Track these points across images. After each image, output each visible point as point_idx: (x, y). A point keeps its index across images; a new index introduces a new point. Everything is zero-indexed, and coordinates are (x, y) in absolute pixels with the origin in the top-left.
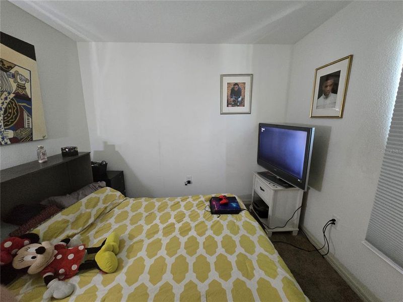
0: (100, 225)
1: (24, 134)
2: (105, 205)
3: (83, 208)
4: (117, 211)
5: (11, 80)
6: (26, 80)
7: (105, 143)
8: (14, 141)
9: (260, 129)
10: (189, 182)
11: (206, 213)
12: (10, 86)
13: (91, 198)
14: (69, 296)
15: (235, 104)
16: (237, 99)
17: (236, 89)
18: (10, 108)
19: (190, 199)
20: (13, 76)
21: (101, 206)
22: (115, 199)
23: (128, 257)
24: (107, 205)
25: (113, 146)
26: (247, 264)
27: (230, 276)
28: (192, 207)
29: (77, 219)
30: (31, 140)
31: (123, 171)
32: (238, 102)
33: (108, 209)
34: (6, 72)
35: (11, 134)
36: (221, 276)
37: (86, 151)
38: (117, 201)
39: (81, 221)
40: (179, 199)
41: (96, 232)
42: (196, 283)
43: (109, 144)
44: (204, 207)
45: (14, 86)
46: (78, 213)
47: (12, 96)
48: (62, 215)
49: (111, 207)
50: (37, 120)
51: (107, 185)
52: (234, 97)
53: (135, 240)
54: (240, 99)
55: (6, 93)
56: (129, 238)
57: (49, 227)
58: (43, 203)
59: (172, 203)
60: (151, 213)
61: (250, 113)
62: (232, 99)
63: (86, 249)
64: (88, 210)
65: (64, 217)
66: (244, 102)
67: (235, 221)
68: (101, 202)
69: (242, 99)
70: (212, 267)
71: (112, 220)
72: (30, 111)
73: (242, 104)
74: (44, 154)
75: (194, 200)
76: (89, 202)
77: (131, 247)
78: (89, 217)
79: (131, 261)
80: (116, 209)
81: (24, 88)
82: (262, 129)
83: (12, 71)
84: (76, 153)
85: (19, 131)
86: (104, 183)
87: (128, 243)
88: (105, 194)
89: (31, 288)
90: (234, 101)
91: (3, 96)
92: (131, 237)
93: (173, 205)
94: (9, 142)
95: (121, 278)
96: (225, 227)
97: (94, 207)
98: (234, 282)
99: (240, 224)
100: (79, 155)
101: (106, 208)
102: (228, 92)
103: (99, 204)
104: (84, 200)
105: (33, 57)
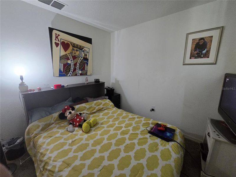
0: (97, 114)
1: (84, 72)
2: (103, 107)
3: (93, 104)
4: (106, 111)
5: (83, 53)
6: (88, 52)
7: (116, 79)
8: (81, 74)
9: (225, 80)
10: (153, 110)
11: (145, 130)
12: (82, 55)
13: (99, 102)
14: (71, 132)
15: (199, 56)
16: (201, 52)
17: (201, 43)
18: (81, 63)
19: (143, 119)
20: (84, 51)
21: (101, 106)
22: (108, 106)
23: (94, 131)
24: (104, 107)
25: (119, 81)
26: (139, 172)
27: (123, 169)
28: (140, 124)
29: (90, 108)
30: (87, 75)
31: (120, 94)
32: (202, 54)
33: (104, 109)
34: (81, 50)
35: (80, 72)
36: (118, 165)
37: (103, 81)
38: (109, 107)
39: (91, 109)
40: (136, 116)
41: (93, 116)
42: (105, 159)
43: (117, 80)
44: (146, 127)
45: (83, 55)
46: (90, 106)
47: (82, 58)
48: (85, 104)
49: (105, 108)
50: (89, 68)
51: (109, 99)
52: (198, 50)
53: (102, 126)
54: (204, 52)
55: (80, 58)
56: (101, 124)
57: (79, 107)
58: (84, 99)
59: (131, 117)
60: (118, 118)
61: (215, 64)
62: (196, 52)
63: (84, 120)
64: (95, 106)
65: (85, 105)
66: (209, 54)
67: (160, 144)
68: (102, 105)
69: (207, 51)
70: (119, 158)
71: (101, 114)
72: (87, 64)
73: (207, 55)
74: (87, 80)
75: (144, 120)
76: (97, 103)
77: (99, 127)
78: (94, 109)
79: (94, 133)
80: (106, 110)
81: (86, 55)
82: (227, 79)
83: (83, 49)
84: (99, 81)
85: (83, 71)
86: (108, 97)
87: (99, 126)
88: (105, 102)
89: (67, 124)
90: (197, 54)
91: (80, 59)
92: (102, 124)
93: (131, 118)
94: (79, 75)
95: (86, 136)
96: (148, 143)
97: (98, 105)
98: (122, 174)
99: (161, 148)
100: (100, 83)
101: (103, 108)
102: (192, 46)
103: (101, 105)
104: (95, 102)
105: (91, 43)
